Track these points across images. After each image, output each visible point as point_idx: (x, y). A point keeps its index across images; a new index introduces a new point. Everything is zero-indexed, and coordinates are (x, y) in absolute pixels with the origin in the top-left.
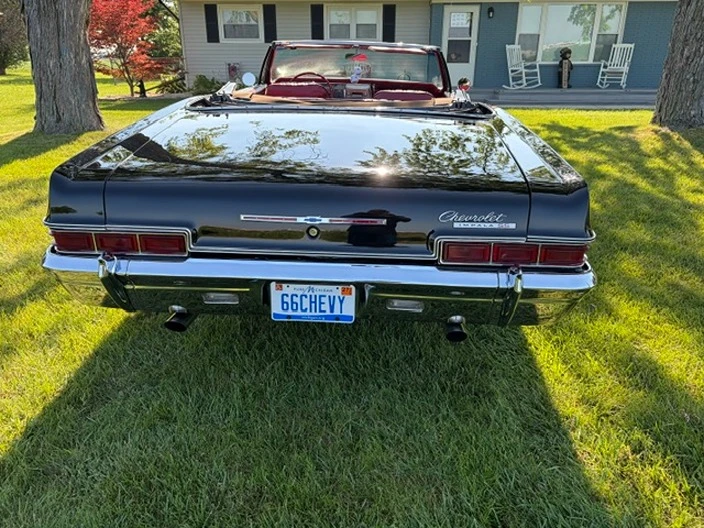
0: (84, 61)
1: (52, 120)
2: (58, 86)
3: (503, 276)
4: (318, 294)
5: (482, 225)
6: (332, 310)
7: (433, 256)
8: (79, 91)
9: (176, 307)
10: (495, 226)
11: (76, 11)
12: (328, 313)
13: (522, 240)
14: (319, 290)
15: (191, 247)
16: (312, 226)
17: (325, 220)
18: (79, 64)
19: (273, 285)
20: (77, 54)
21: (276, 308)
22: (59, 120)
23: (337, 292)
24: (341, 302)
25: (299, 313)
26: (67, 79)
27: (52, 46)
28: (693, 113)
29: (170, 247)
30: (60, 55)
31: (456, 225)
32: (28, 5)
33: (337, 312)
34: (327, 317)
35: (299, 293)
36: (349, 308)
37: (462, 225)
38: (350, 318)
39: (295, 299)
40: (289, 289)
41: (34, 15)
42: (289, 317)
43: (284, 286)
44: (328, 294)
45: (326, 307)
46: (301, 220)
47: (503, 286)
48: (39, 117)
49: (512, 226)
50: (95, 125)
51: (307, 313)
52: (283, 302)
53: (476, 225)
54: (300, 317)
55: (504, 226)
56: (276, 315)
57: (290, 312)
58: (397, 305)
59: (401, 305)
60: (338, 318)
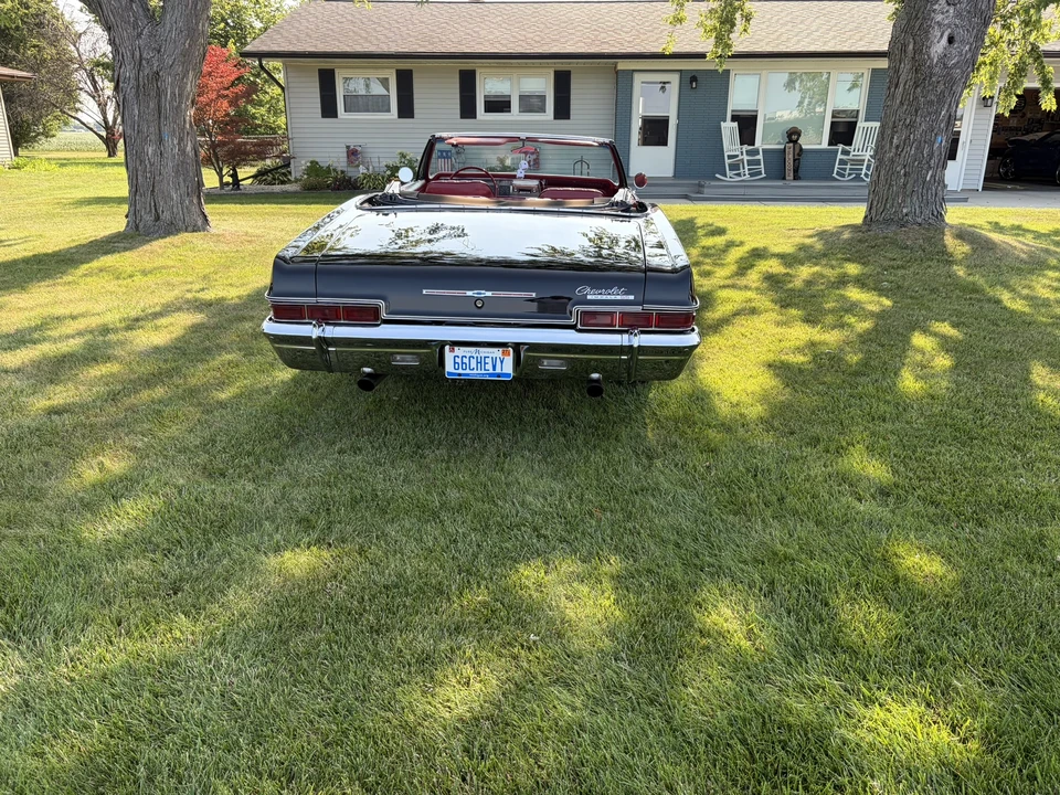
0: (189, 148)
1: (148, 218)
2: (157, 178)
3: (626, 336)
4: (483, 355)
5: (609, 297)
6: (494, 369)
7: (572, 321)
8: (182, 184)
9: (367, 370)
10: (619, 297)
11: (182, 89)
12: (491, 371)
13: (638, 309)
14: (484, 351)
15: (384, 315)
16: (479, 299)
17: (489, 294)
18: (183, 151)
19: (447, 348)
20: (181, 140)
21: (449, 367)
22: (157, 218)
23: (497, 353)
24: (502, 362)
25: (468, 371)
26: (169, 169)
27: (152, 129)
28: (905, 211)
29: (370, 316)
30: (161, 140)
31: (589, 297)
32: (124, 82)
33: (498, 370)
34: (490, 375)
35: (468, 355)
36: (508, 367)
37: (593, 297)
38: (508, 375)
39: (465, 360)
40: (459, 351)
41: (131, 94)
42: (460, 375)
43: (456, 348)
44: (490, 355)
45: (489, 367)
46: (469, 293)
47: (626, 343)
48: (133, 215)
49: (632, 297)
50: (200, 223)
51: (474, 371)
52: (455, 363)
53: (604, 297)
54: (468, 375)
55: (625, 298)
56: (449, 374)
57: (460, 371)
58: (546, 365)
59: (550, 364)
60: (499, 375)
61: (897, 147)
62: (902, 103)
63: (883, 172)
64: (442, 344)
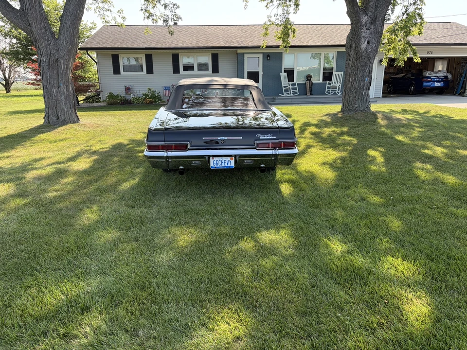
0: (71, 89)
1: (54, 119)
2: (58, 102)
3: (274, 151)
4: (224, 160)
7: (255, 146)
8: (68, 104)
9: (182, 167)
10: (271, 138)
11: (68, 65)
13: (277, 141)
14: (224, 158)
15: (189, 147)
16: (223, 140)
17: (226, 138)
18: (68, 91)
19: (211, 158)
20: (67, 86)
21: (212, 165)
22: (58, 118)
23: (228, 159)
24: (230, 162)
25: (218, 166)
26: (63, 98)
27: (55, 82)
28: (356, 106)
29: (184, 148)
30: (59, 86)
31: (260, 138)
32: (43, 63)
33: (229, 165)
34: (226, 167)
35: (218, 160)
36: (232, 164)
37: (262, 138)
38: (233, 167)
39: (218, 162)
40: (216, 159)
41: (46, 68)
43: (214, 158)
44: (226, 160)
45: (226, 164)
46: (219, 138)
47: (274, 153)
48: (47, 117)
49: (275, 137)
50: (76, 120)
51: (220, 166)
52: (214, 163)
53: (266, 138)
55: (273, 137)
56: (212, 167)
57: (216, 166)
58: (246, 162)
59: (247, 162)
60: (229, 167)
61: (352, 82)
62: (352, 66)
63: (347, 92)
64: (209, 156)
